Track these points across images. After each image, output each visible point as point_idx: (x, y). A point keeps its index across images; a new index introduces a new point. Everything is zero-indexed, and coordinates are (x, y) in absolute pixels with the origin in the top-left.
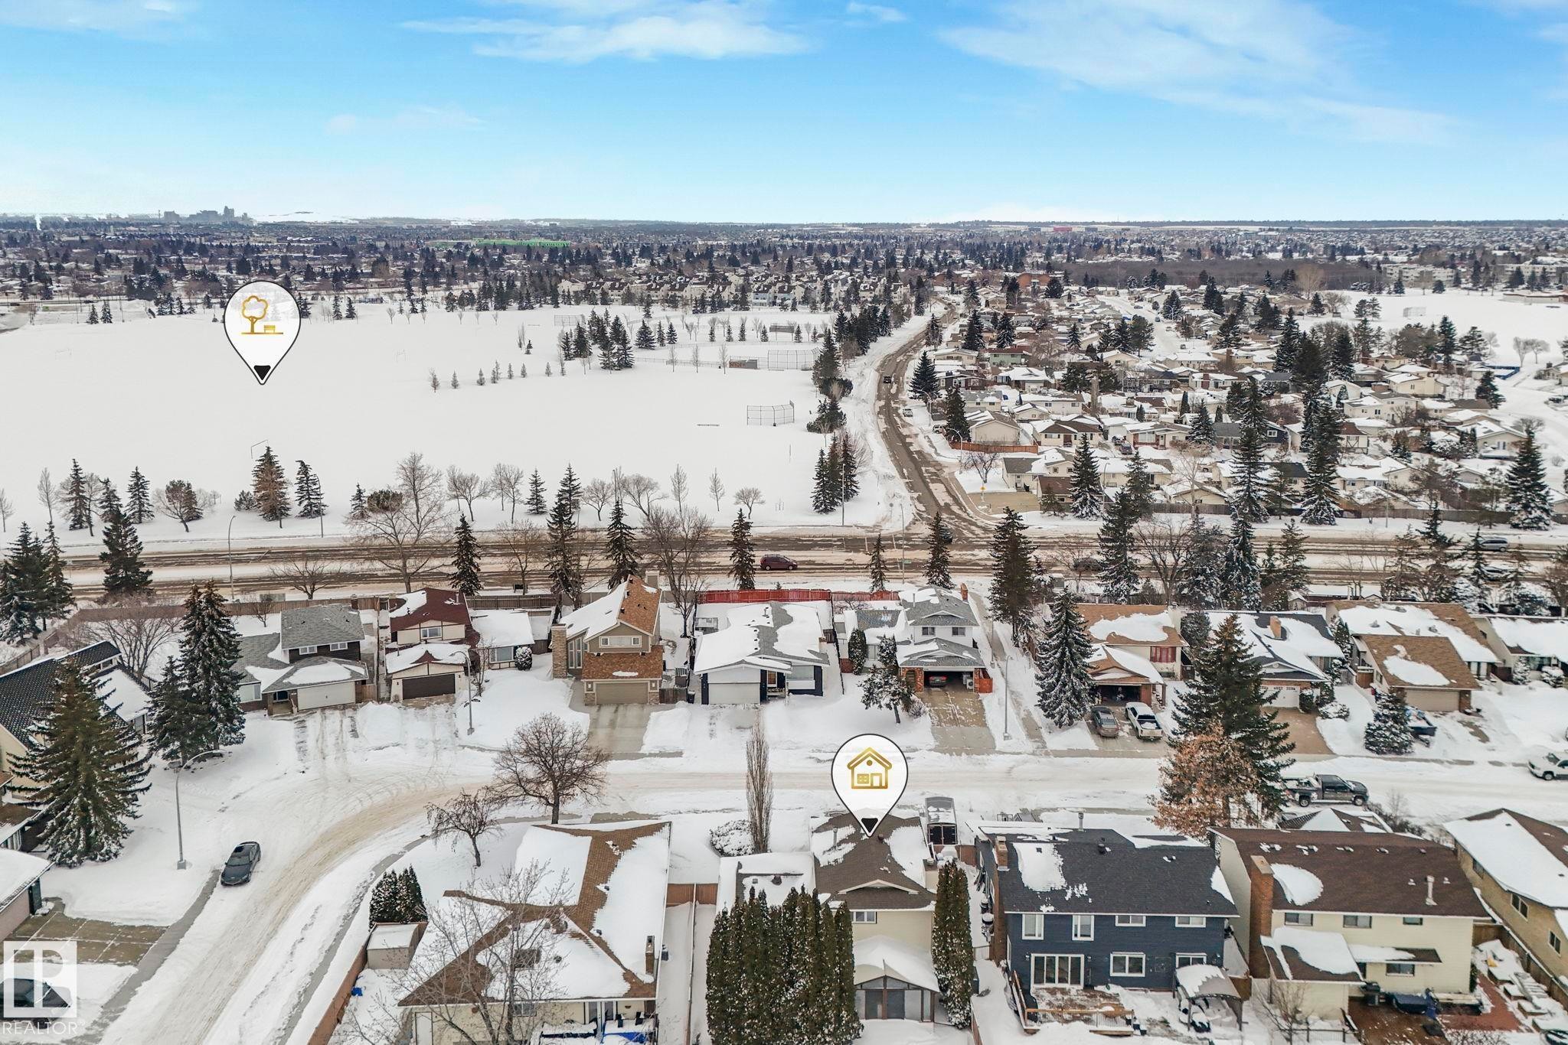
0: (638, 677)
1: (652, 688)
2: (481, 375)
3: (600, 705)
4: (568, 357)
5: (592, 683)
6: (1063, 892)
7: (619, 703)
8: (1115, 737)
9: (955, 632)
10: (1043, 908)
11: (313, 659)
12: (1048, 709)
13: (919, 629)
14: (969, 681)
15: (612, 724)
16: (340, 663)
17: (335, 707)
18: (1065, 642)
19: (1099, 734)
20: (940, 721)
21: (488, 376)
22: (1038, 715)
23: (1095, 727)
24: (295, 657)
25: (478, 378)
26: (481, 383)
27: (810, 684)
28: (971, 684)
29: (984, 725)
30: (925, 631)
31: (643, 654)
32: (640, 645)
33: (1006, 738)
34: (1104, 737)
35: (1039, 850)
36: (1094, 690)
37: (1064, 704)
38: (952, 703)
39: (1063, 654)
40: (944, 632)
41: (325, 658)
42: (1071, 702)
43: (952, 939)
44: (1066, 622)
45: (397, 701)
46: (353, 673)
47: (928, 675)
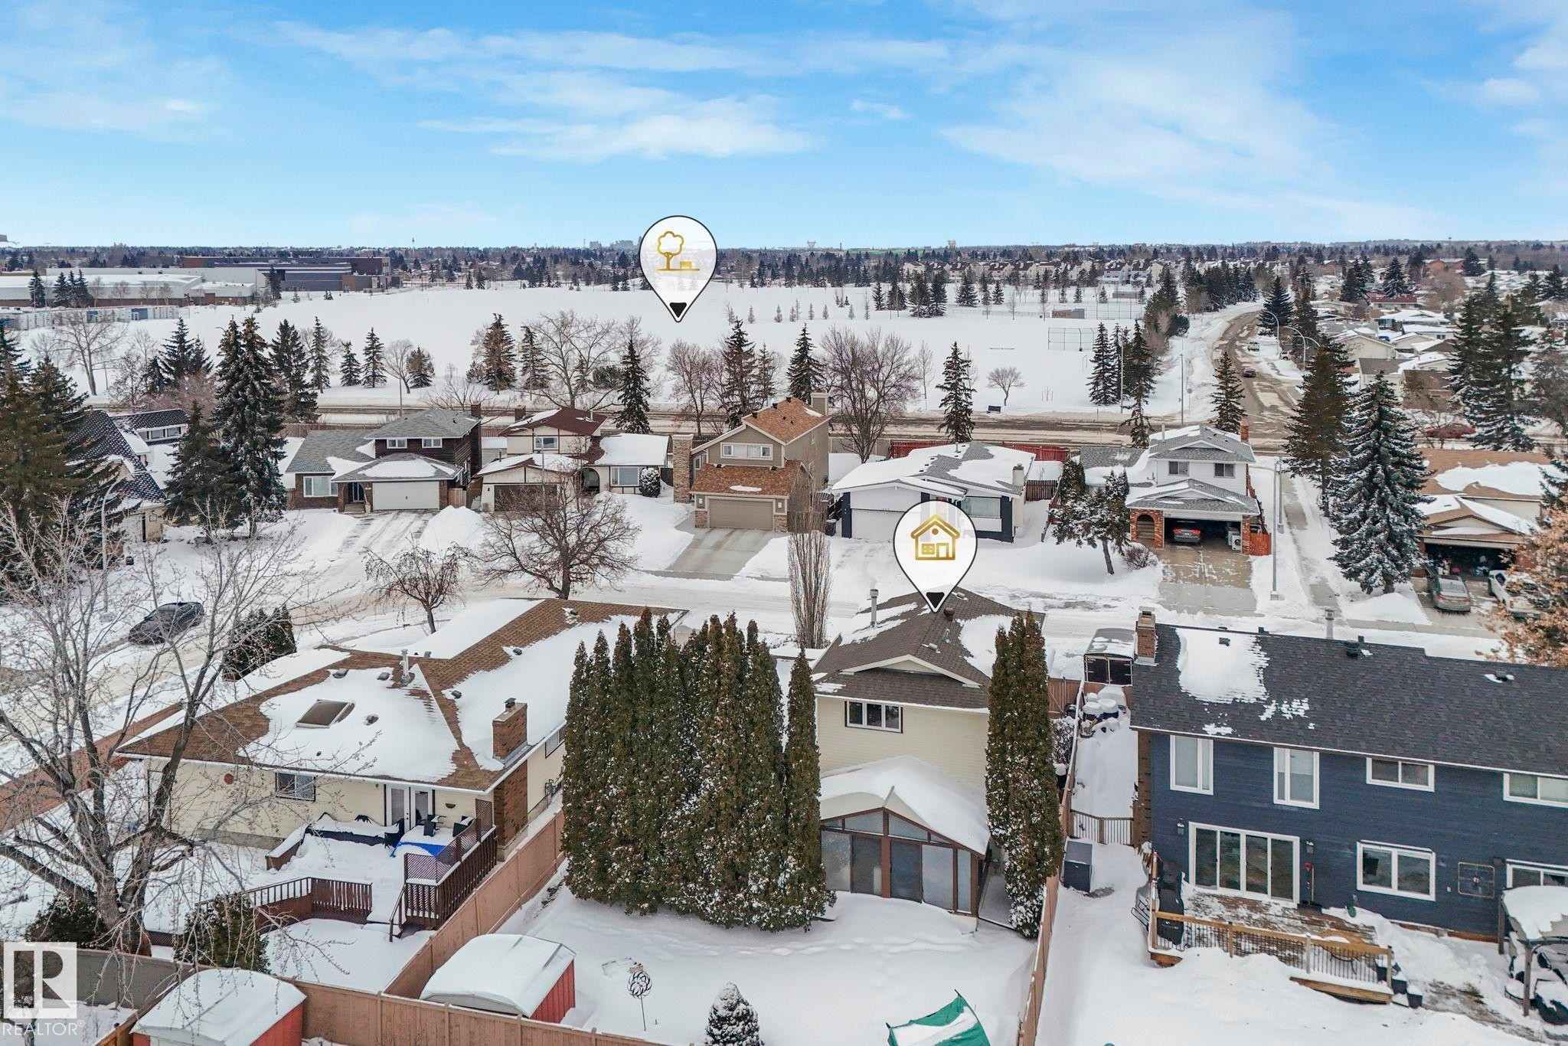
0: (760, 493)
1: (778, 510)
2: (779, 311)
3: (713, 528)
4: (879, 307)
5: (703, 497)
6: (1259, 707)
7: (736, 527)
8: (1464, 612)
9: (1220, 470)
10: (1211, 729)
11: (401, 455)
12: (1349, 565)
13: (1164, 466)
14: (1235, 538)
15: (717, 546)
16: (429, 461)
17: (415, 511)
18: (1376, 455)
19: (1437, 608)
20: (1178, 577)
21: (786, 315)
22: (1333, 574)
23: (1430, 599)
24: (383, 450)
25: (776, 315)
26: (778, 320)
27: (996, 525)
28: (1237, 543)
29: (1247, 586)
30: (1174, 468)
31: (774, 469)
32: (770, 457)
33: (1273, 597)
34: (1444, 611)
35: (1225, 642)
36: (1435, 551)
37: (1374, 555)
38: (1204, 562)
39: (1373, 473)
40: (1202, 470)
41: (413, 455)
42: (1388, 553)
43: (1013, 755)
44: (1377, 425)
45: (486, 510)
46: (439, 472)
47: (1172, 524)
